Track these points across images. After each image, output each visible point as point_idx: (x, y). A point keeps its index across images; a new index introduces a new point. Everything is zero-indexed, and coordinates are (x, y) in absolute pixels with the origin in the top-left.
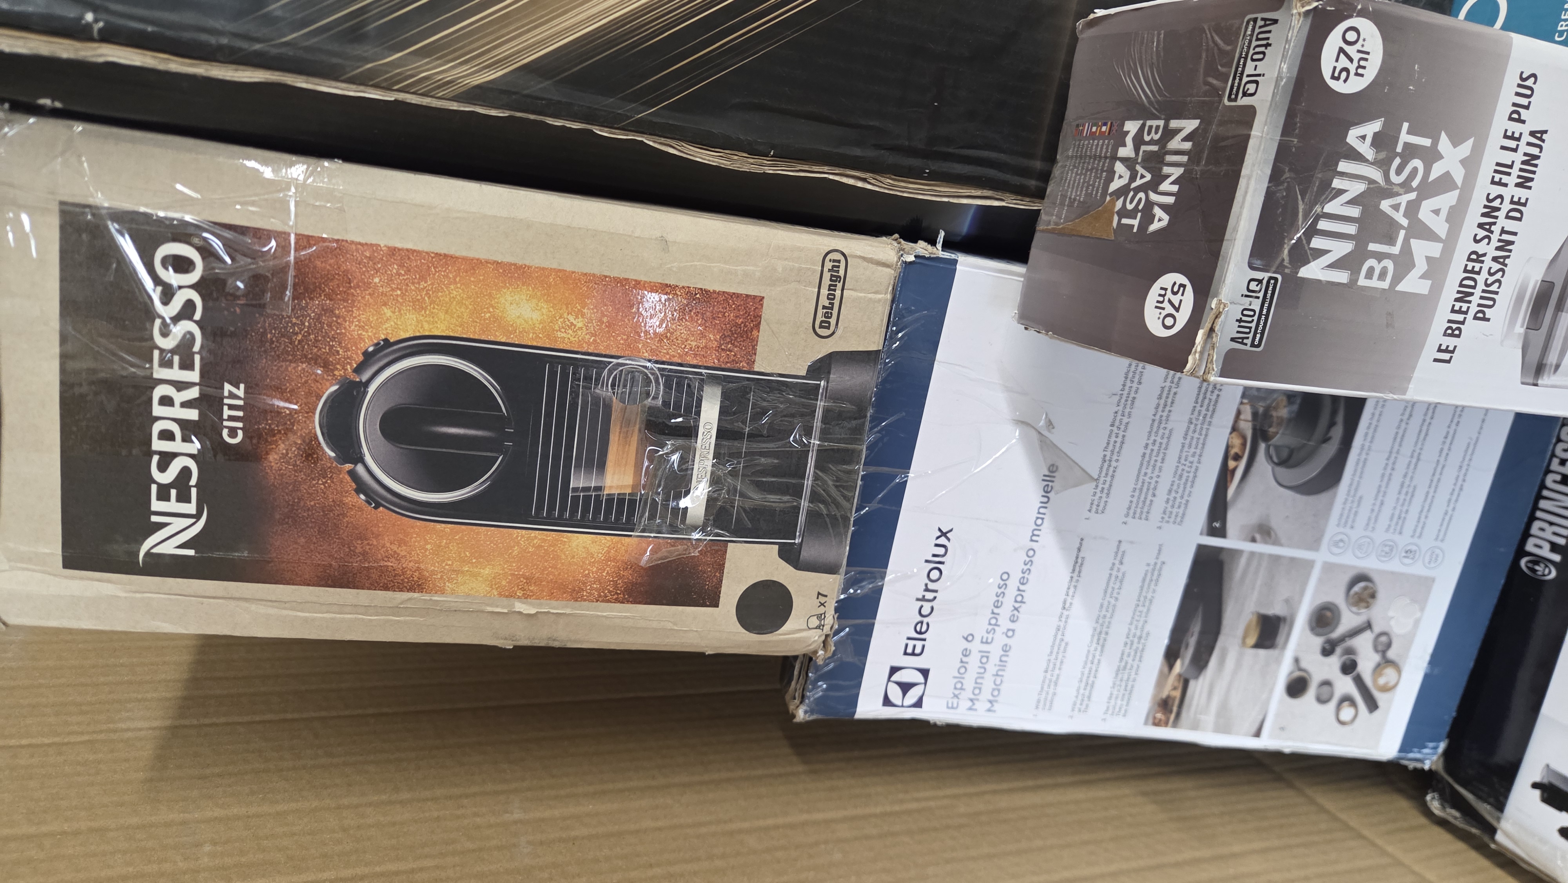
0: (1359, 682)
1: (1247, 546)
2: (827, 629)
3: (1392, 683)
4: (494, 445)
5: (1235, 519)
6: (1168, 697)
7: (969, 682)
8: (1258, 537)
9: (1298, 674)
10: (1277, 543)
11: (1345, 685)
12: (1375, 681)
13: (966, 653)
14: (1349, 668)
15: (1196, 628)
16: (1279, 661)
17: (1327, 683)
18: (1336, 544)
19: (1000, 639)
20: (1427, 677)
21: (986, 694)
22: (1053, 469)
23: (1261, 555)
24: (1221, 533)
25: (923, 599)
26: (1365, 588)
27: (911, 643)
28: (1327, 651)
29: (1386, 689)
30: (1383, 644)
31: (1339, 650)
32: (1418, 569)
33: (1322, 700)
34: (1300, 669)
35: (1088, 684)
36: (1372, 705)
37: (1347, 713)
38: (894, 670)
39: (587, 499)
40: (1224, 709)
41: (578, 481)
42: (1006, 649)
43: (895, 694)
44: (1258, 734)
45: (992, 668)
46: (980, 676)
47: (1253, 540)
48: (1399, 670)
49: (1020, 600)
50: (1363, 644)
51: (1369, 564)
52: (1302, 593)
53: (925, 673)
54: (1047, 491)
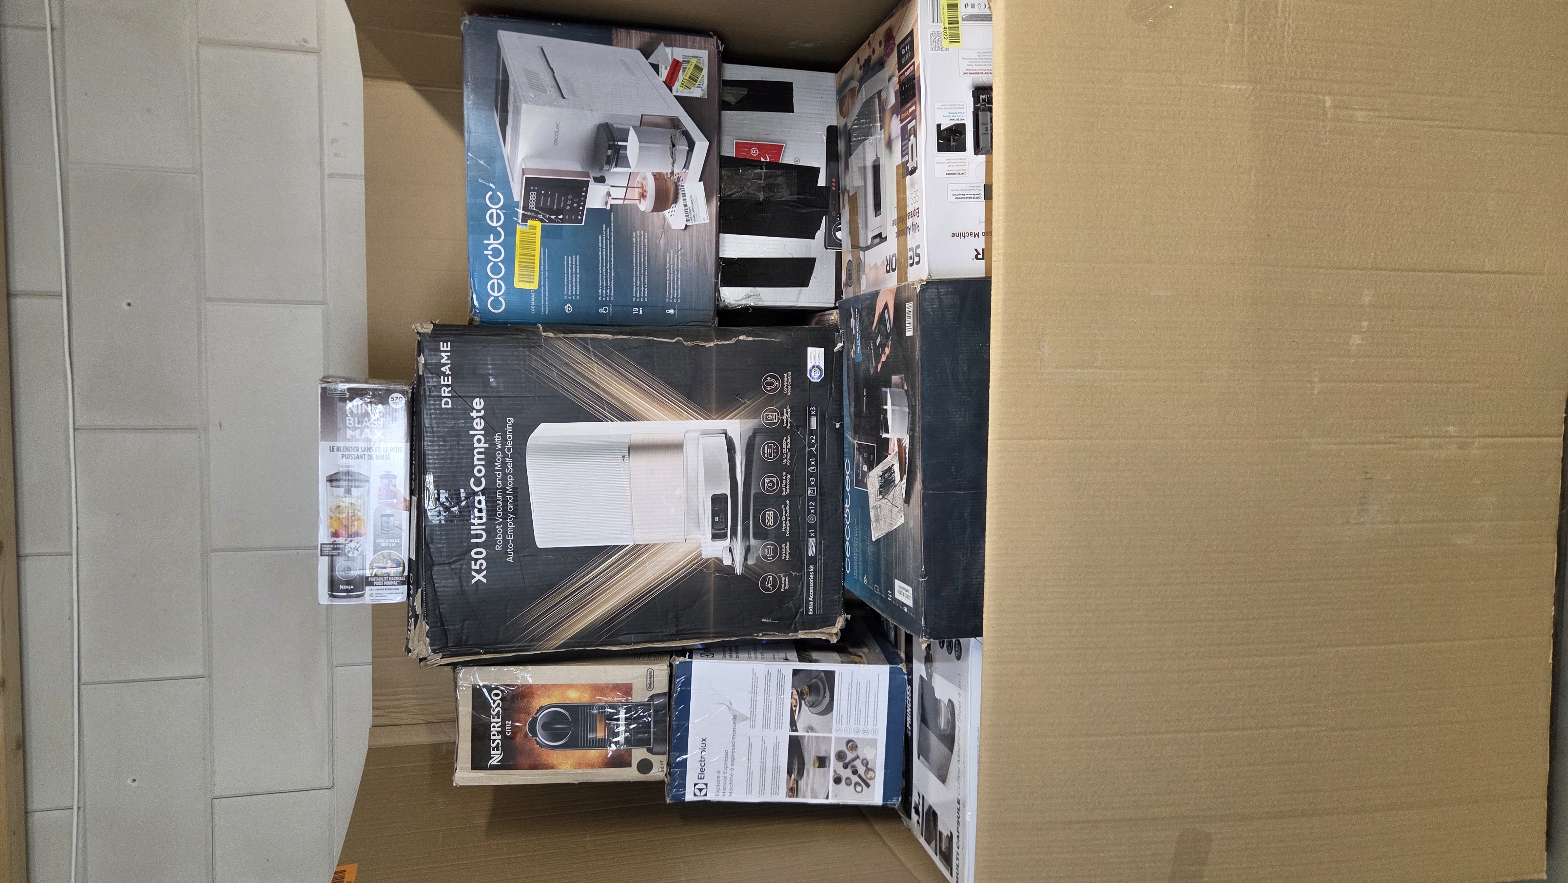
0: (860, 776)
1: (806, 734)
2: (665, 771)
3: (873, 777)
4: (569, 729)
5: (799, 725)
6: (792, 787)
7: (722, 787)
8: (809, 731)
9: (836, 776)
10: (816, 732)
11: (855, 779)
12: (866, 776)
13: (719, 777)
14: (855, 772)
15: (796, 762)
16: (829, 772)
17: (848, 778)
18: (838, 731)
19: (729, 772)
20: (885, 774)
21: (728, 790)
22: (735, 717)
23: (812, 737)
24: (796, 730)
25: (701, 761)
26: (853, 744)
27: (700, 775)
28: (845, 767)
29: (871, 779)
30: (865, 763)
31: (849, 766)
32: (870, 736)
33: (849, 784)
34: (837, 774)
35: (763, 785)
36: (868, 785)
37: (859, 789)
38: (695, 785)
39: (593, 740)
40: (813, 790)
41: (590, 736)
42: (732, 775)
43: (697, 792)
44: (827, 798)
45: (728, 782)
46: (725, 784)
47: (808, 732)
48: (874, 772)
49: (733, 759)
50: (858, 763)
51: (851, 736)
52: (830, 748)
53: (706, 785)
54: (734, 724)
